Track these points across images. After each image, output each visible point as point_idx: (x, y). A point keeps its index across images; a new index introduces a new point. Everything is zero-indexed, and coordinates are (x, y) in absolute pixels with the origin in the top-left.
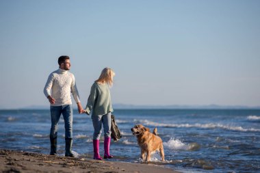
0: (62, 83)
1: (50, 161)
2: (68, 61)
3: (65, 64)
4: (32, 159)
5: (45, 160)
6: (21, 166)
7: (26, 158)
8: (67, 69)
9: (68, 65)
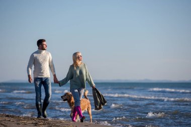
1: (25, 122)
2: (45, 43)
3: (42, 45)
5: (21, 120)
8: (44, 49)
9: (45, 46)
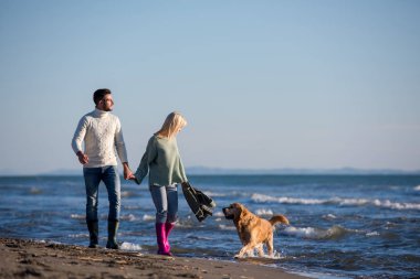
0: (100, 131)
1: (89, 258)
2: (109, 97)
3: (105, 101)
4: (60, 253)
5: (81, 255)
6: (43, 265)
7: (50, 252)
8: (108, 110)
9: (109, 103)
